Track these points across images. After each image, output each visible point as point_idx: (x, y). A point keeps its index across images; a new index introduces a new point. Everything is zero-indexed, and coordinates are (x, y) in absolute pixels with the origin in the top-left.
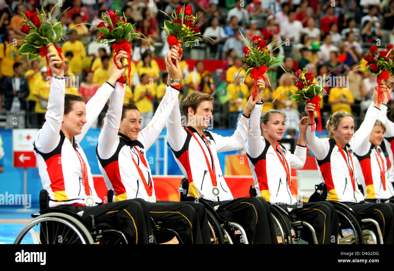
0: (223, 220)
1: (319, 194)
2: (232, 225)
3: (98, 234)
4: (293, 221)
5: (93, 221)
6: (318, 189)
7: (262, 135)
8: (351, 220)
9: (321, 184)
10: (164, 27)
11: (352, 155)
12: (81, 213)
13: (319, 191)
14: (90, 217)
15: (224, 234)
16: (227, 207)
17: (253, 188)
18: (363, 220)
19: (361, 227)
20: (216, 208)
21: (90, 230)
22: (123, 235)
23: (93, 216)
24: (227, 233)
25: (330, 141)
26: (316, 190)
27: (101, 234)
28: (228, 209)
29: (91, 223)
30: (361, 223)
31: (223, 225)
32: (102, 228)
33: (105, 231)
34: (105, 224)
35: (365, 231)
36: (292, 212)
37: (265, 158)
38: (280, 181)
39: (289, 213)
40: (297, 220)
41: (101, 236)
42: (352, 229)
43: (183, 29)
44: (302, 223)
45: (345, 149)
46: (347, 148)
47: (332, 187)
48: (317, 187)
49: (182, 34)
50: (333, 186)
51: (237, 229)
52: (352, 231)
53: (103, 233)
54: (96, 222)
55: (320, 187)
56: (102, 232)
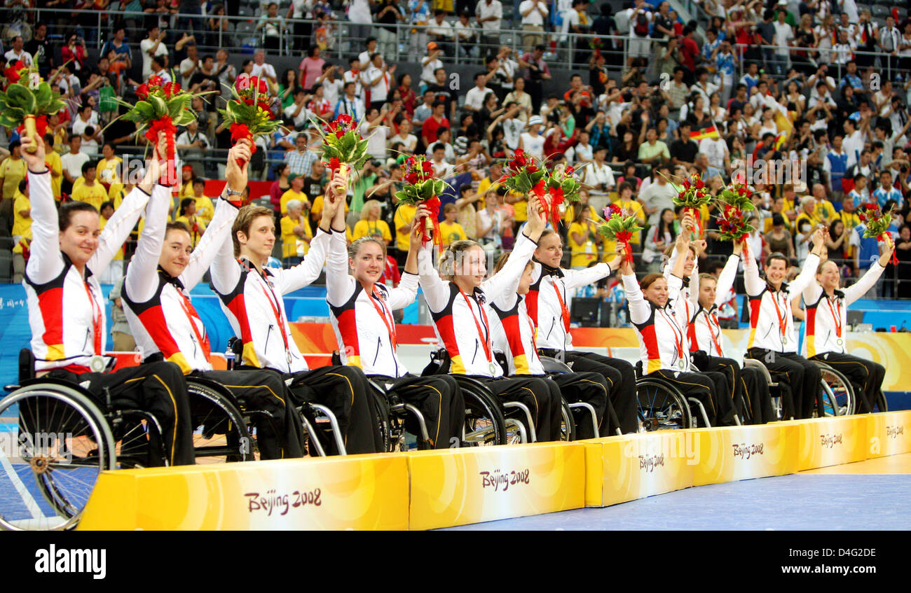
0: (301, 400)
1: (437, 365)
2: (315, 409)
3: (116, 416)
4: (393, 404)
5: (108, 397)
6: (436, 358)
7: (350, 273)
8: (488, 406)
9: (440, 351)
10: (225, 109)
11: (486, 306)
12: (86, 384)
13: (437, 361)
14: (104, 391)
15: (302, 422)
16: (305, 380)
17: (337, 354)
18: (505, 404)
19: (503, 414)
20: (289, 382)
21: (104, 411)
22: (154, 418)
23: (107, 389)
24: (306, 420)
25: (450, 284)
26: (433, 360)
27: (120, 417)
28: (307, 384)
29: (105, 401)
30: (503, 409)
31: (300, 408)
32: (122, 407)
33: (126, 412)
34: (124, 401)
35: (508, 421)
36: (392, 390)
37: (353, 308)
38: (379, 341)
39: (388, 392)
40: (398, 403)
41: (120, 420)
42: (489, 417)
43: (258, 114)
44: (404, 407)
45: (474, 297)
46: (477, 294)
47: (456, 352)
48: (433, 356)
49: (256, 121)
50: (458, 350)
51: (323, 414)
52: (489, 421)
53: (123, 416)
54: (112, 399)
55: (437, 355)
56: (122, 414)
